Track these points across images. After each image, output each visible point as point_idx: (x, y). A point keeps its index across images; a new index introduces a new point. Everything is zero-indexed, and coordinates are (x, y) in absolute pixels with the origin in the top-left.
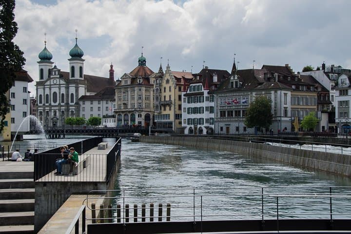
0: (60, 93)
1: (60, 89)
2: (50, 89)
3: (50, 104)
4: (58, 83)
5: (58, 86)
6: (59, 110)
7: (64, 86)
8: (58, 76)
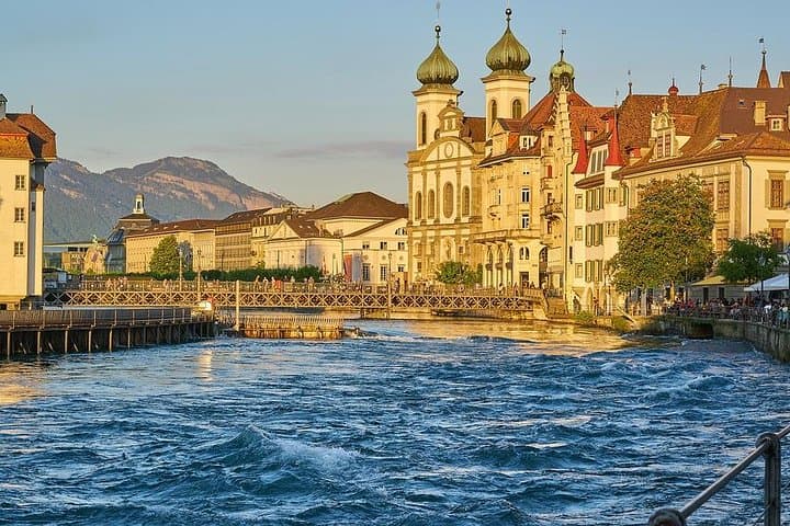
0: (459, 185)
1: (459, 173)
2: (438, 175)
3: (437, 221)
4: (455, 156)
5: (454, 164)
6: (457, 237)
7: (469, 162)
8: (457, 133)
